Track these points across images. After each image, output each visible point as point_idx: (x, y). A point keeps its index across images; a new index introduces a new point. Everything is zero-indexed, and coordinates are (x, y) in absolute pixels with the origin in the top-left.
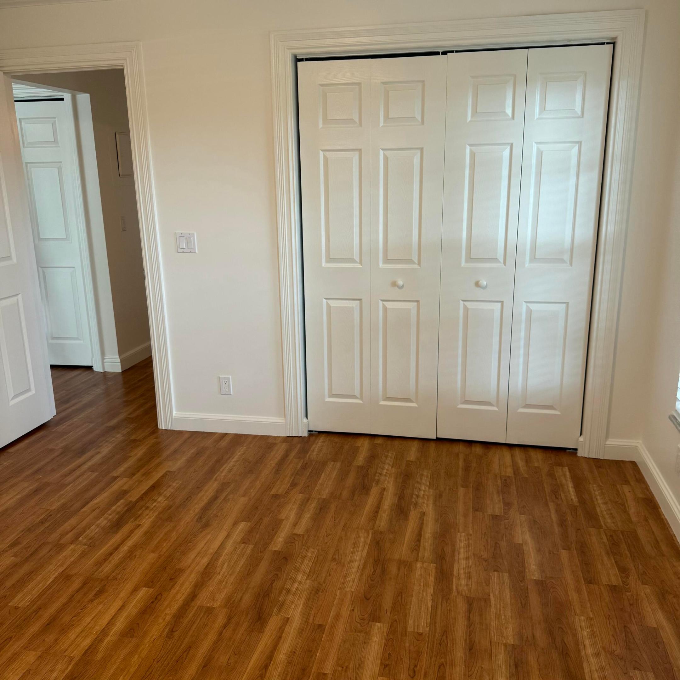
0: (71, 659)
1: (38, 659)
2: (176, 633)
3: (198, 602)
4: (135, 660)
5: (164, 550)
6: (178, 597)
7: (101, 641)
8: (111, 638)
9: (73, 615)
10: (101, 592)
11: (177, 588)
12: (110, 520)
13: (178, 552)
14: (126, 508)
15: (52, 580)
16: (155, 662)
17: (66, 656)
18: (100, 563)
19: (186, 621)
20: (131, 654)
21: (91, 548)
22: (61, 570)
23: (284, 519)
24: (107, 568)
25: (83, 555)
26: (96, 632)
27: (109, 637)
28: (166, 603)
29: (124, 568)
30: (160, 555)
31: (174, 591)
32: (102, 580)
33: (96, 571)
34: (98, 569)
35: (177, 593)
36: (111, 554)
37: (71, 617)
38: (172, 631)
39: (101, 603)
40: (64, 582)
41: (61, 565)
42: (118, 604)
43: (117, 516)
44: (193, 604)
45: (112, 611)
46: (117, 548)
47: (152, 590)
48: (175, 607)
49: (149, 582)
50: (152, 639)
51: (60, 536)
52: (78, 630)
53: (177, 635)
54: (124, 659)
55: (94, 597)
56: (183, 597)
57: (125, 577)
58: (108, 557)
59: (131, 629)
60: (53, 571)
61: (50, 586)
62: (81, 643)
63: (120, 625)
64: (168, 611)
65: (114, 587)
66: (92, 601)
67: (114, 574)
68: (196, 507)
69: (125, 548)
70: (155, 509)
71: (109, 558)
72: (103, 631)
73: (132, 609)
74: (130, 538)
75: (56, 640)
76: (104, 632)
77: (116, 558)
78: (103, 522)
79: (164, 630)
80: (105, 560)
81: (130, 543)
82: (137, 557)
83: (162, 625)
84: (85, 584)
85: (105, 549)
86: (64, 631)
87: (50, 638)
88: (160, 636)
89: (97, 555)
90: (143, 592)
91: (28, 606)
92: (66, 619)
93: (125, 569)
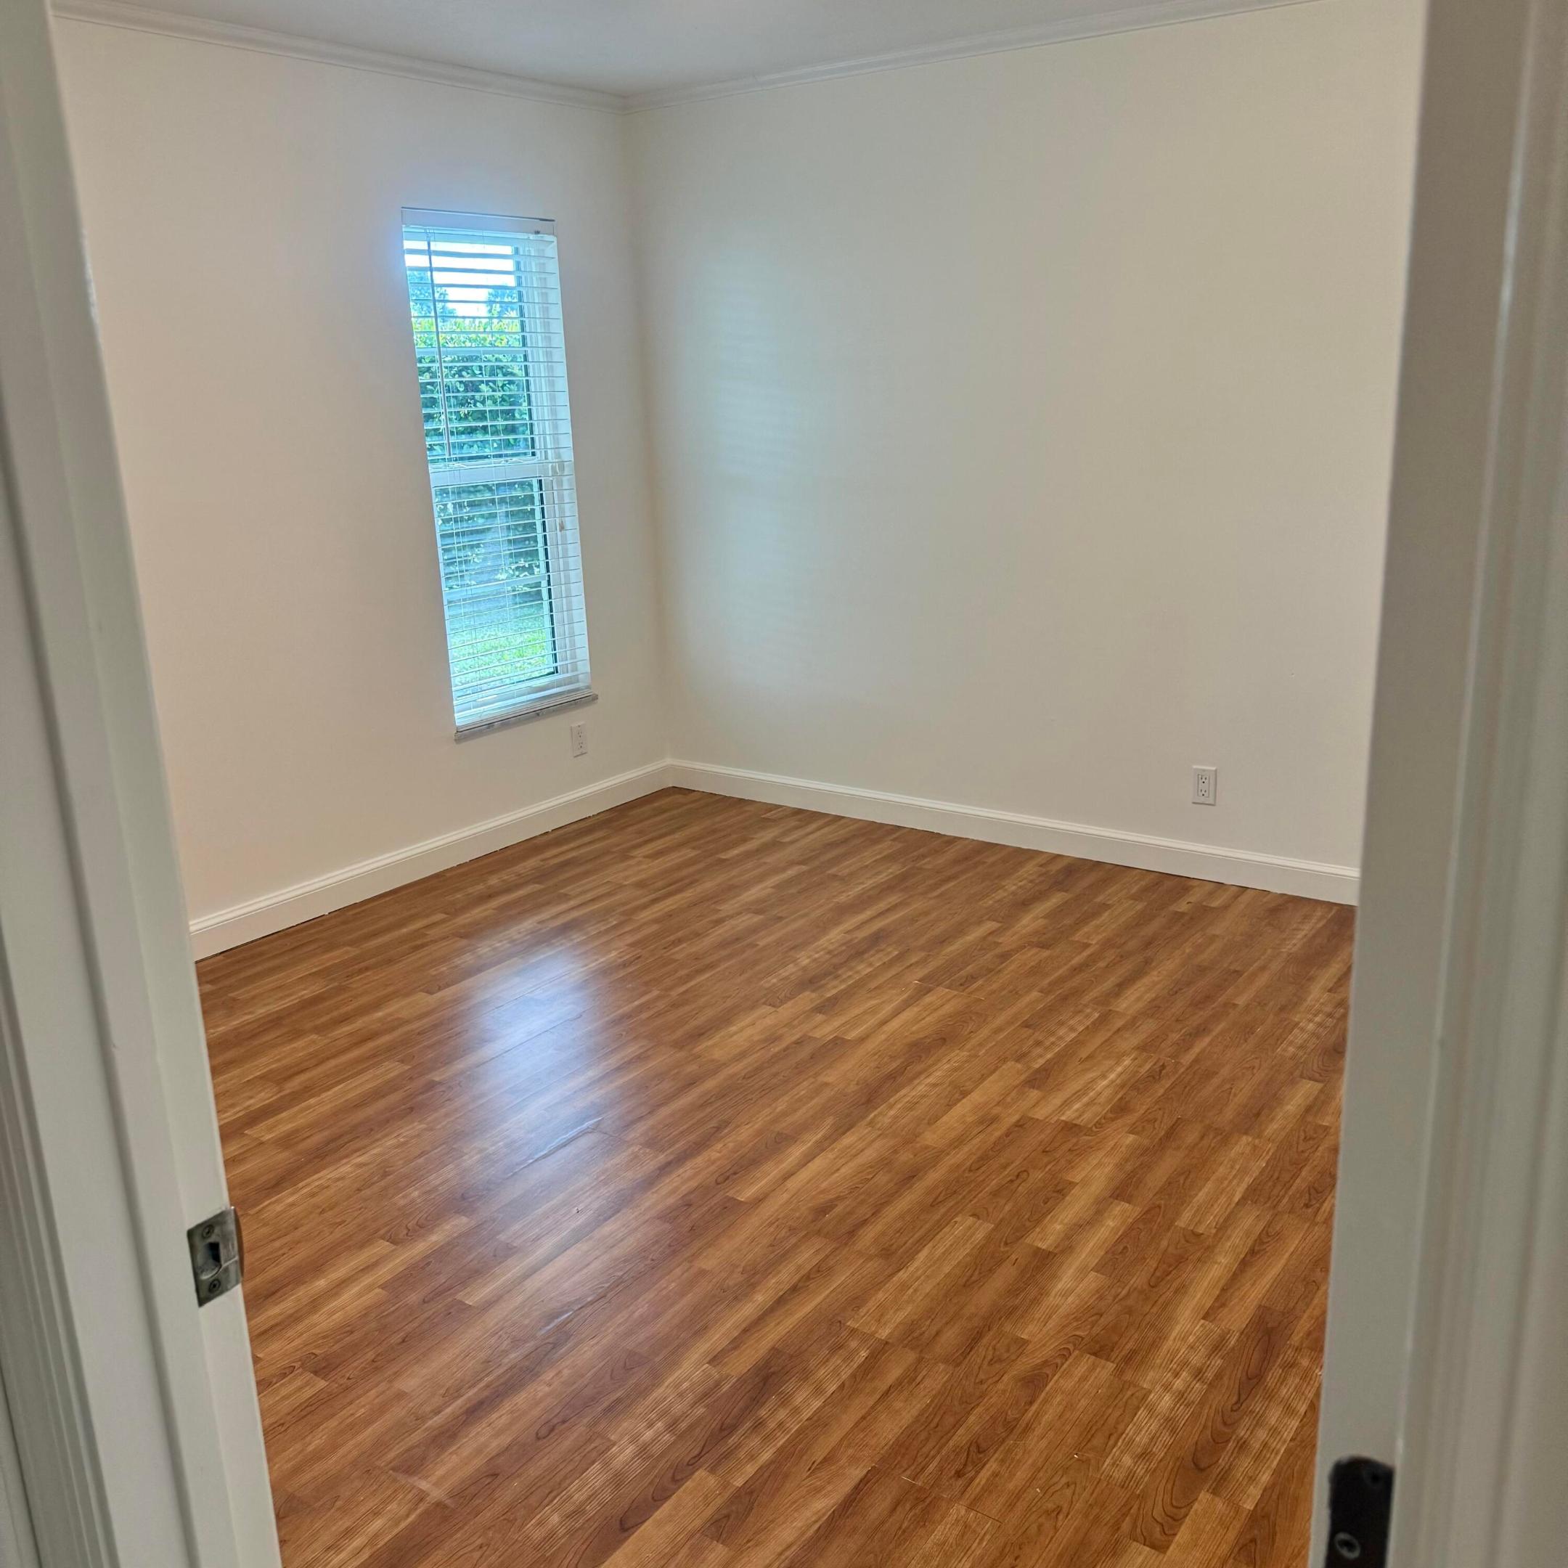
0: (871, 1124)
1: (920, 1134)
2: (715, 1125)
3: (662, 1158)
4: (781, 1105)
5: (678, 1271)
6: (689, 1173)
7: (825, 1138)
8: (812, 1139)
9: (872, 1182)
10: (823, 1210)
11: (683, 1188)
12: (784, 1402)
13: (653, 1260)
14: (732, 1440)
15: (920, 1255)
16: (754, 1100)
17: (879, 1129)
18: (820, 1272)
19: (692, 1137)
20: (784, 1114)
21: (840, 1319)
22: (903, 1275)
23: (379, 1287)
24: (806, 1257)
25: (856, 1301)
26: (833, 1149)
27: (814, 1139)
28: (713, 1168)
29: (771, 1248)
30: (691, 1262)
31: (693, 1184)
32: (819, 1232)
33: (827, 1256)
34: (823, 1260)
35: (690, 1179)
36: (795, 1289)
37: (875, 1179)
38: (718, 1129)
39: (823, 1192)
40: (895, 1246)
41: (904, 1287)
42: (793, 1184)
43: (763, 1412)
44: (671, 1157)
45: (804, 1175)
46: (780, 1302)
47: (730, 1194)
48: (699, 1160)
49: (732, 1209)
50: (750, 1125)
51: (919, 1378)
52: (861, 1160)
53: (714, 1123)
54: (795, 1111)
55: (836, 1203)
56: (681, 1171)
57: (772, 1229)
58: (800, 1285)
59: (780, 1143)
60: (920, 1277)
61: (921, 1243)
62: (856, 1142)
63: (796, 1153)
64: (715, 1155)
65: (797, 1214)
66: (839, 1198)
67: (793, 1240)
68: (547, 1389)
69: (761, 1298)
70: (653, 1416)
71: (799, 1281)
72: (823, 1150)
73: (770, 1172)
74: (744, 1326)
75: (895, 1152)
76: (820, 1147)
77: (784, 1277)
78: (806, 1402)
79: (730, 1132)
80: (808, 1277)
81: (748, 1310)
82: (740, 1269)
83: (731, 1139)
84: (852, 1233)
85: (805, 1308)
86: (884, 1163)
87: (905, 1157)
88: (738, 1126)
89: (823, 1295)
90: (747, 1193)
91: (956, 1215)
92: (882, 1179)
93: (772, 1245)
